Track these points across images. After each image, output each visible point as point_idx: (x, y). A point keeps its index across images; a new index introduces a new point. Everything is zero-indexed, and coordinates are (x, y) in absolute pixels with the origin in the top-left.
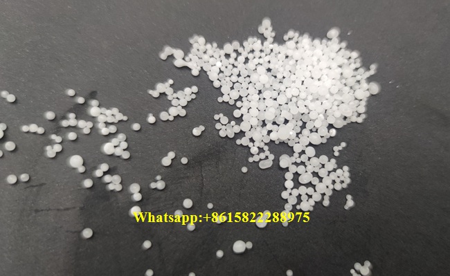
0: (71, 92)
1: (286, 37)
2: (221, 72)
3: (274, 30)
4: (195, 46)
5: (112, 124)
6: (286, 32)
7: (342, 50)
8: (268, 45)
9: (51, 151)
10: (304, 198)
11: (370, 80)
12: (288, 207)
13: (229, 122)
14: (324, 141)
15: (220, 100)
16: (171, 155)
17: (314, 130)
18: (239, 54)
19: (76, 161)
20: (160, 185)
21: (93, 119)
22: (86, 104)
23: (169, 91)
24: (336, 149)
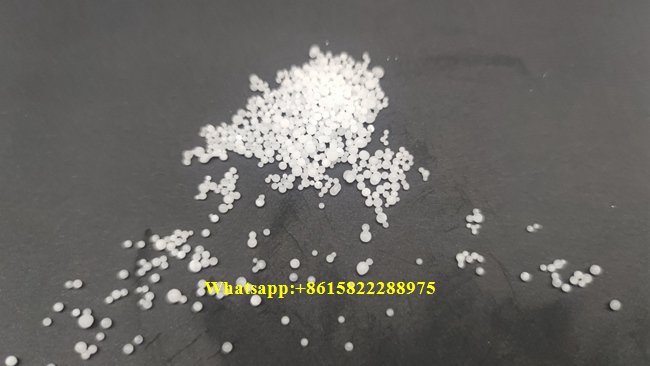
0: (128, 244)
1: (278, 80)
2: (245, 142)
3: (264, 80)
4: (208, 136)
5: (183, 244)
6: (275, 76)
7: (332, 60)
8: (269, 95)
9: (146, 303)
10: (386, 194)
11: (370, 68)
12: (379, 210)
13: (281, 177)
14: (369, 140)
15: (261, 165)
16: (253, 235)
17: (355, 137)
18: (249, 119)
19: (174, 296)
20: (261, 265)
21: (164, 252)
22: (148, 244)
23: (213, 186)
24: (383, 139)
